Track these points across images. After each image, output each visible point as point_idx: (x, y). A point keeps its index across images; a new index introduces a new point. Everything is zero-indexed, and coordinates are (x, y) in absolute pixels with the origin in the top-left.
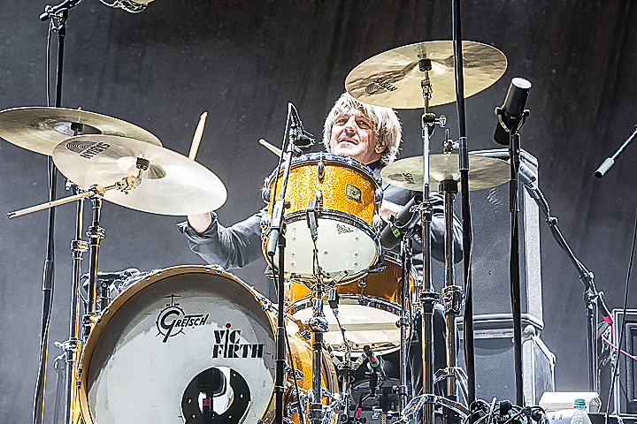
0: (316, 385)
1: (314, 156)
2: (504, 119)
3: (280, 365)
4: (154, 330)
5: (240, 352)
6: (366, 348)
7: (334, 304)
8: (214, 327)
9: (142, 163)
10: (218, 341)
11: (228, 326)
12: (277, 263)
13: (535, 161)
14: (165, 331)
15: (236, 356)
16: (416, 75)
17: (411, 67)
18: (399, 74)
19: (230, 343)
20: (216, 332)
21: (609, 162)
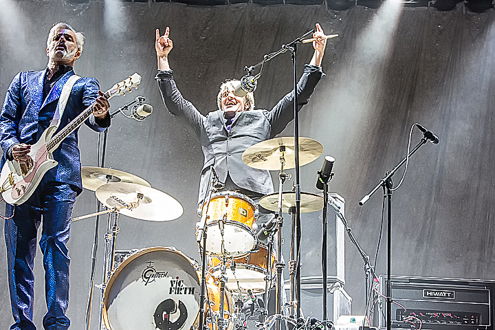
0: (221, 309)
1: (224, 193)
2: (321, 176)
3: (202, 298)
4: (141, 279)
5: (183, 291)
6: (249, 291)
7: (233, 268)
8: (170, 279)
9: (140, 196)
10: (172, 286)
11: (177, 278)
12: (202, 245)
13: (343, 200)
14: (146, 280)
15: (181, 293)
16: (278, 154)
17: (275, 150)
18: (269, 153)
19: (178, 287)
20: (171, 281)
21: (367, 197)
